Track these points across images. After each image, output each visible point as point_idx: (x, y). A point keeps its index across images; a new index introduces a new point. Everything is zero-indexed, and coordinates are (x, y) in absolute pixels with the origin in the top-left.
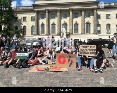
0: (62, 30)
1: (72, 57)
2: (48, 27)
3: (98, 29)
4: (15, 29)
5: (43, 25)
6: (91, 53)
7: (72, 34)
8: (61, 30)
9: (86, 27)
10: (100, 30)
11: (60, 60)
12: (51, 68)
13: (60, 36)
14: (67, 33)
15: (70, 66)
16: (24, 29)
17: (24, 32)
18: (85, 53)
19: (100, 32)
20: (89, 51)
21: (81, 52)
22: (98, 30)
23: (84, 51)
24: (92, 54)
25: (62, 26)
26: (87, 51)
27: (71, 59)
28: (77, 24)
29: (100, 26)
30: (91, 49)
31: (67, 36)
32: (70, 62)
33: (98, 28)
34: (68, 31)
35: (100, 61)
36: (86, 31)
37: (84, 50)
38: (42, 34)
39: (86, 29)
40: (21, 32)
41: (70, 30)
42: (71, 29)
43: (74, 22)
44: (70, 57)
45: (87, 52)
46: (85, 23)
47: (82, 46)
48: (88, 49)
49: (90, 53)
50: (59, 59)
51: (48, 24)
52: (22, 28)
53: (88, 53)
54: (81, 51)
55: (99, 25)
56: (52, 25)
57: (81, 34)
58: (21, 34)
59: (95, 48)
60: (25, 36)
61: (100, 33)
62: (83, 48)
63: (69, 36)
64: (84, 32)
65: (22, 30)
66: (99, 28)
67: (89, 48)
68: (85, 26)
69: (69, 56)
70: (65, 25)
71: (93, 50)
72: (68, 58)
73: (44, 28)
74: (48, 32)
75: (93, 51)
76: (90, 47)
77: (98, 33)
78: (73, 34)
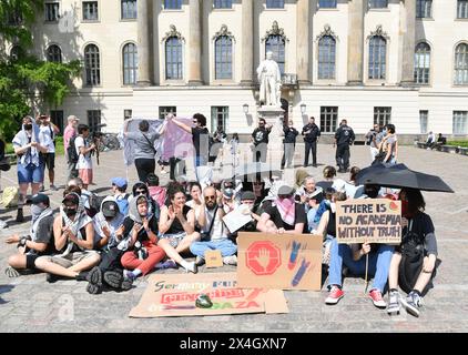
0: (264, 71)
1: (304, 248)
2: (197, 50)
3: (421, 62)
4: (50, 59)
5: (173, 38)
6: (383, 231)
7: (310, 82)
8: (259, 70)
9: (371, 52)
10: (427, 70)
11: (256, 258)
12: (217, 295)
13: (254, 90)
14: (288, 80)
15: (295, 283)
16: (87, 56)
17: (88, 71)
18: (360, 232)
19: (427, 76)
20: (372, 225)
21: (342, 230)
22: (421, 70)
23: (353, 225)
24: (387, 235)
25: (262, 46)
26: (365, 226)
27: (301, 254)
28: (328, 37)
29: (428, 48)
30: (379, 214)
31: (288, 91)
32: (298, 266)
33: (422, 57)
34: (292, 68)
35: (413, 265)
36: (370, 71)
37: (354, 221)
38: (172, 83)
39: (371, 64)
40: (77, 74)
41: (300, 67)
42: (306, 60)
43: (318, 30)
44: (296, 247)
45: (366, 230)
46: (367, 34)
47: (346, 207)
48: (369, 214)
49: (376, 232)
50: (251, 255)
51: (197, 33)
52: (81, 51)
53: (368, 233)
54: (343, 227)
55: (423, 46)
56: (218, 38)
57: (349, 83)
58: (78, 83)
59: (398, 212)
60: (95, 90)
61: (427, 81)
62: (348, 214)
63: (294, 90)
64: (361, 75)
65: (78, 62)
66: (423, 60)
67: (375, 213)
68: (366, 47)
69: (294, 244)
70: (275, 40)
71: (389, 218)
72: (290, 252)
73: (179, 53)
74: (198, 73)
75: (389, 223)
76: (378, 206)
77: (421, 81)
78: (311, 84)
